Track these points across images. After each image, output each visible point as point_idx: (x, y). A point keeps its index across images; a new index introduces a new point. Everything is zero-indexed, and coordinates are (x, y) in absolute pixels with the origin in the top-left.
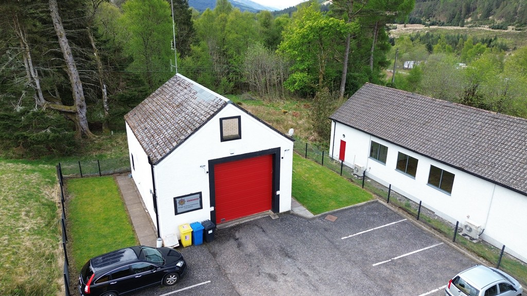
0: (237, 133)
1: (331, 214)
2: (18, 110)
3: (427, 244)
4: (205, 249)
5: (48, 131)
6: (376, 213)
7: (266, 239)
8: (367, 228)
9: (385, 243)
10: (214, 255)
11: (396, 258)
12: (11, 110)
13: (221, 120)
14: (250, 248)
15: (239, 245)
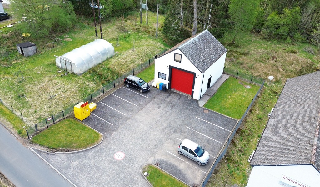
0: (180, 60)
1: (209, 111)
2: (172, 26)
3: (216, 140)
4: (160, 91)
5: (175, 37)
6: (225, 122)
7: (176, 100)
8: (210, 122)
9: (204, 128)
10: (159, 94)
11: (197, 132)
12: (171, 25)
13: (175, 53)
14: (168, 99)
15: (167, 97)
